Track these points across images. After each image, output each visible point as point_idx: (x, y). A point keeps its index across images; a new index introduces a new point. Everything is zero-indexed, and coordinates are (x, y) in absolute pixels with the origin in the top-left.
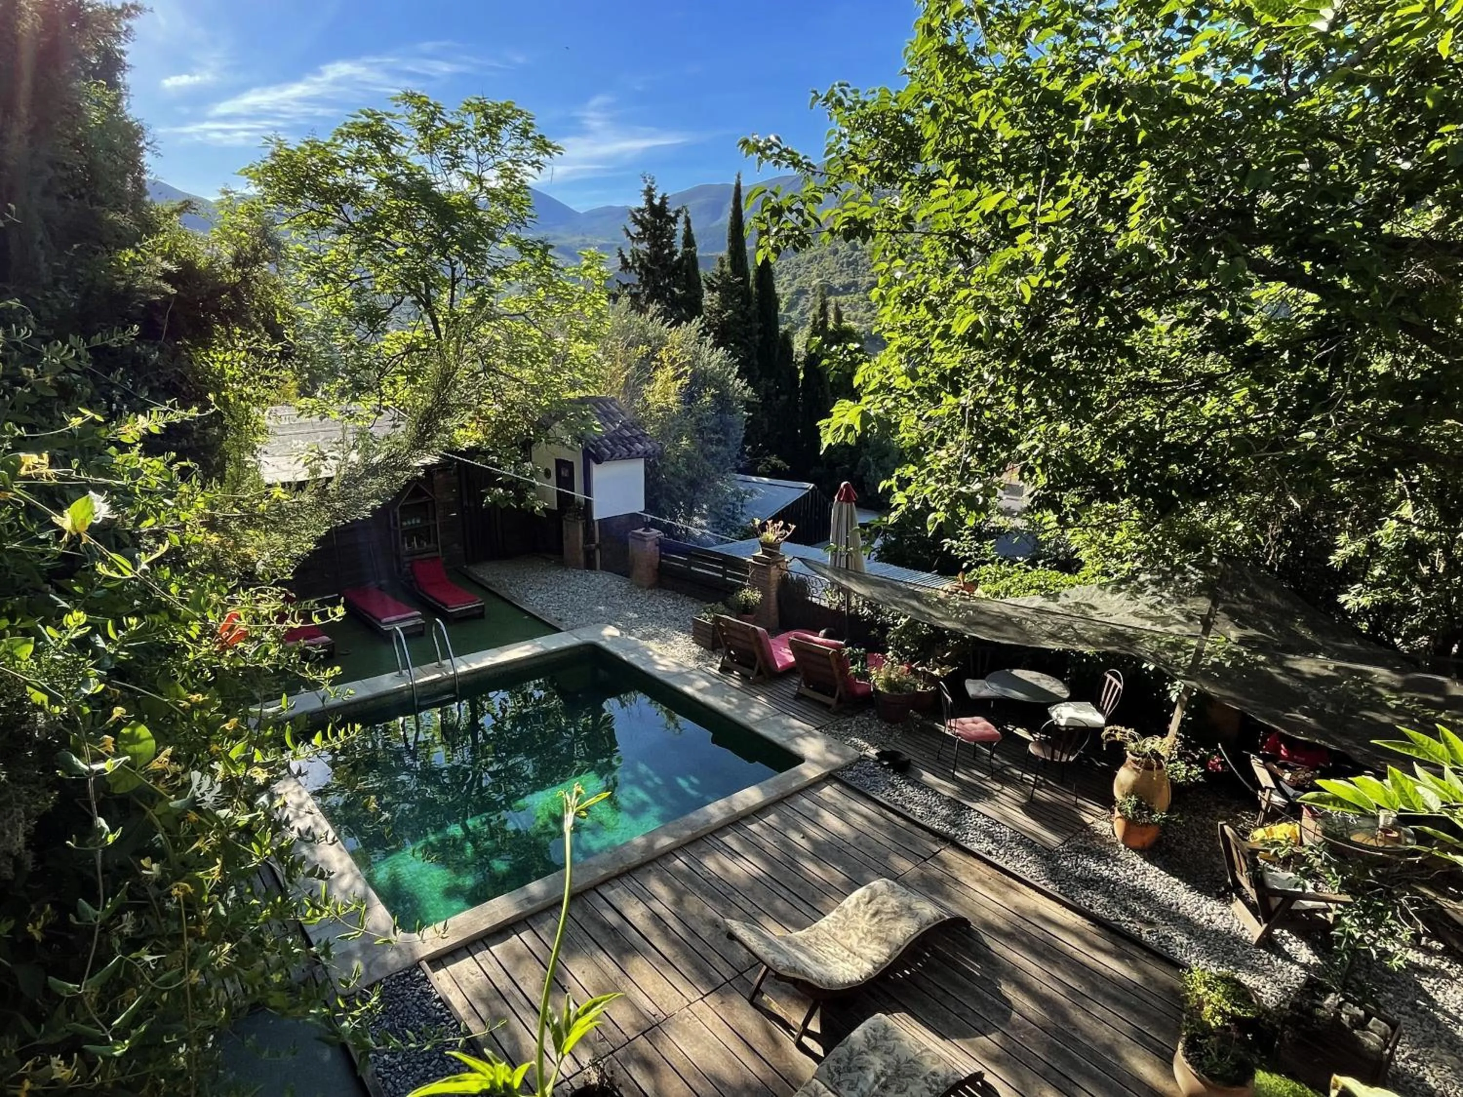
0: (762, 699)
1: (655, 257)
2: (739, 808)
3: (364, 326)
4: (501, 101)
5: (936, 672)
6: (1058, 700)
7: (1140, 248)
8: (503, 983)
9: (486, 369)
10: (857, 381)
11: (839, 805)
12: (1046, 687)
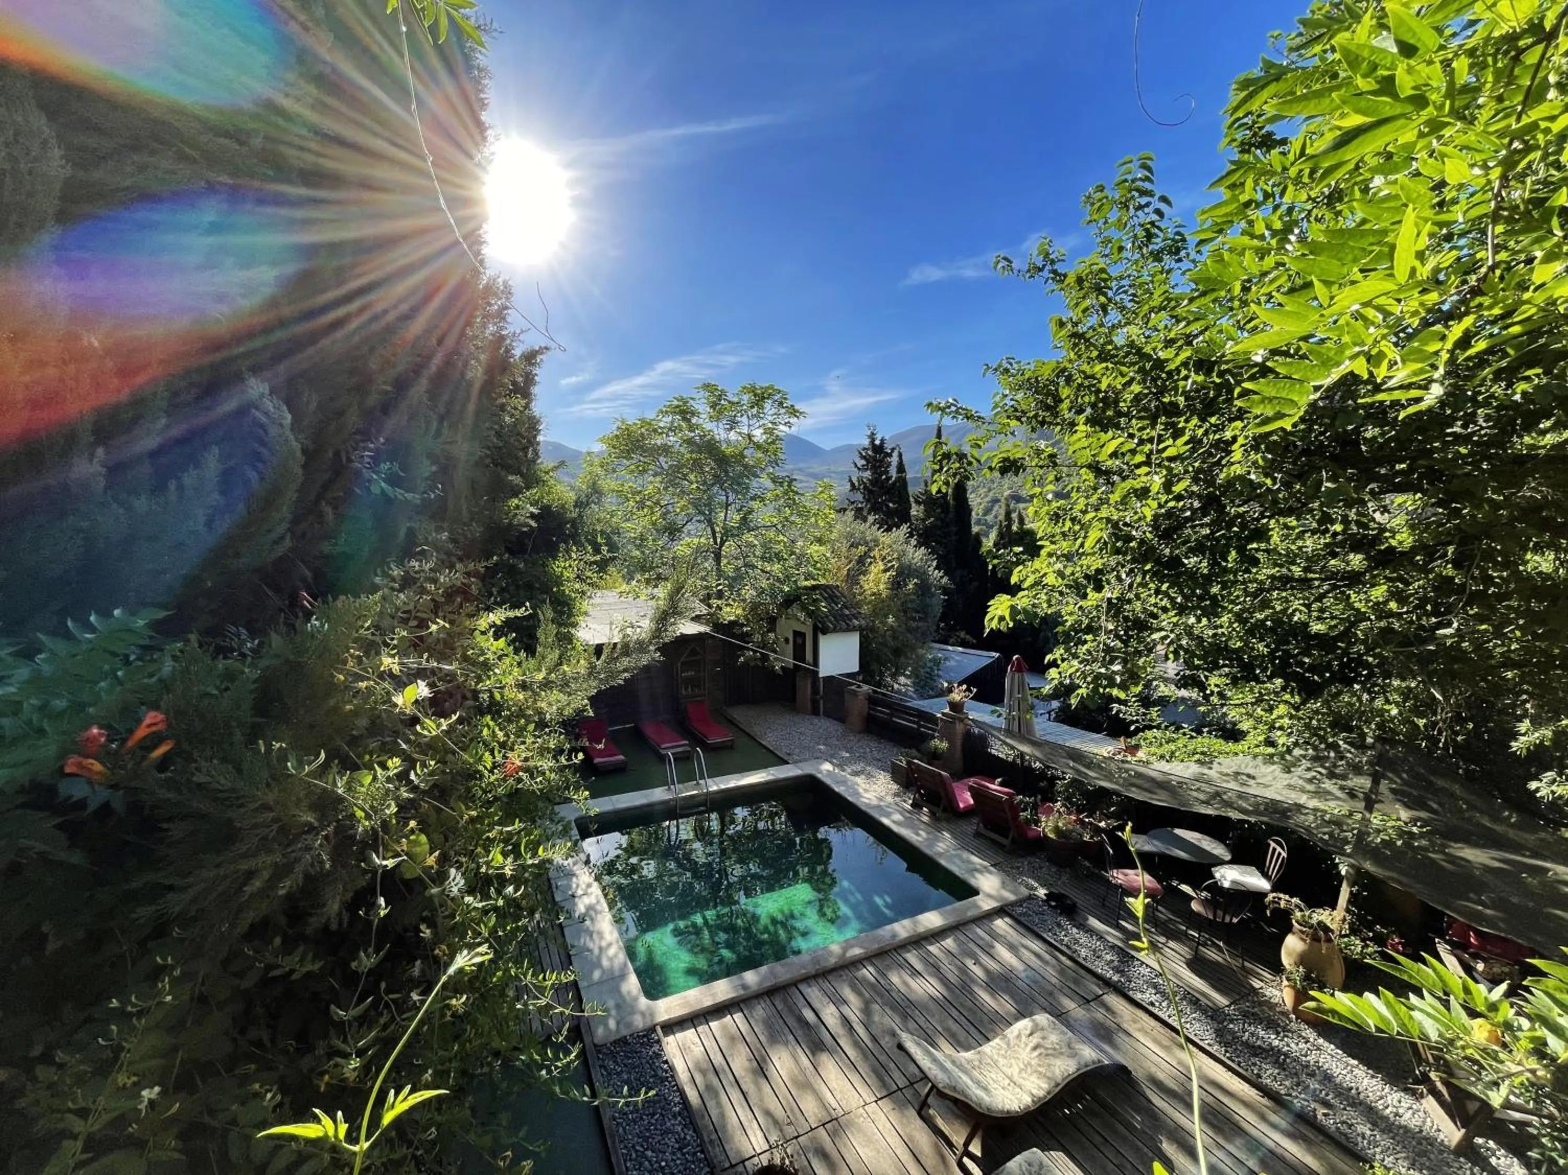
0: (947, 835)
1: (875, 481)
2: (921, 929)
3: (665, 538)
4: (764, 385)
5: (1103, 824)
6: (1221, 862)
7: (1242, 479)
8: (718, 1059)
9: (746, 565)
10: (1014, 579)
11: (1009, 937)
12: (1208, 848)
